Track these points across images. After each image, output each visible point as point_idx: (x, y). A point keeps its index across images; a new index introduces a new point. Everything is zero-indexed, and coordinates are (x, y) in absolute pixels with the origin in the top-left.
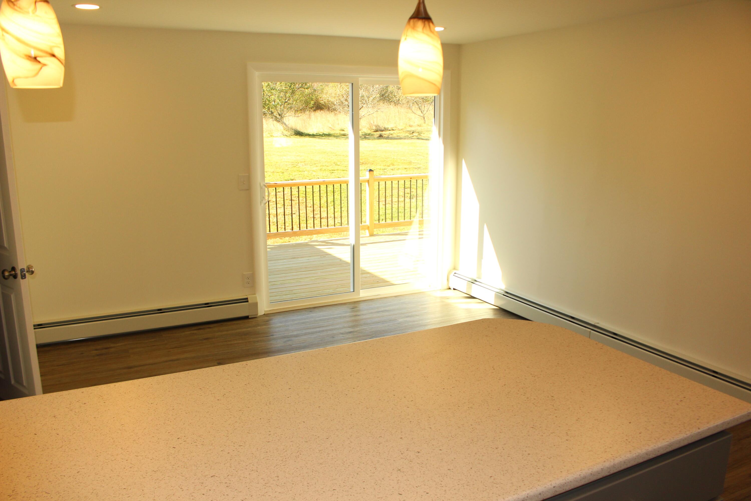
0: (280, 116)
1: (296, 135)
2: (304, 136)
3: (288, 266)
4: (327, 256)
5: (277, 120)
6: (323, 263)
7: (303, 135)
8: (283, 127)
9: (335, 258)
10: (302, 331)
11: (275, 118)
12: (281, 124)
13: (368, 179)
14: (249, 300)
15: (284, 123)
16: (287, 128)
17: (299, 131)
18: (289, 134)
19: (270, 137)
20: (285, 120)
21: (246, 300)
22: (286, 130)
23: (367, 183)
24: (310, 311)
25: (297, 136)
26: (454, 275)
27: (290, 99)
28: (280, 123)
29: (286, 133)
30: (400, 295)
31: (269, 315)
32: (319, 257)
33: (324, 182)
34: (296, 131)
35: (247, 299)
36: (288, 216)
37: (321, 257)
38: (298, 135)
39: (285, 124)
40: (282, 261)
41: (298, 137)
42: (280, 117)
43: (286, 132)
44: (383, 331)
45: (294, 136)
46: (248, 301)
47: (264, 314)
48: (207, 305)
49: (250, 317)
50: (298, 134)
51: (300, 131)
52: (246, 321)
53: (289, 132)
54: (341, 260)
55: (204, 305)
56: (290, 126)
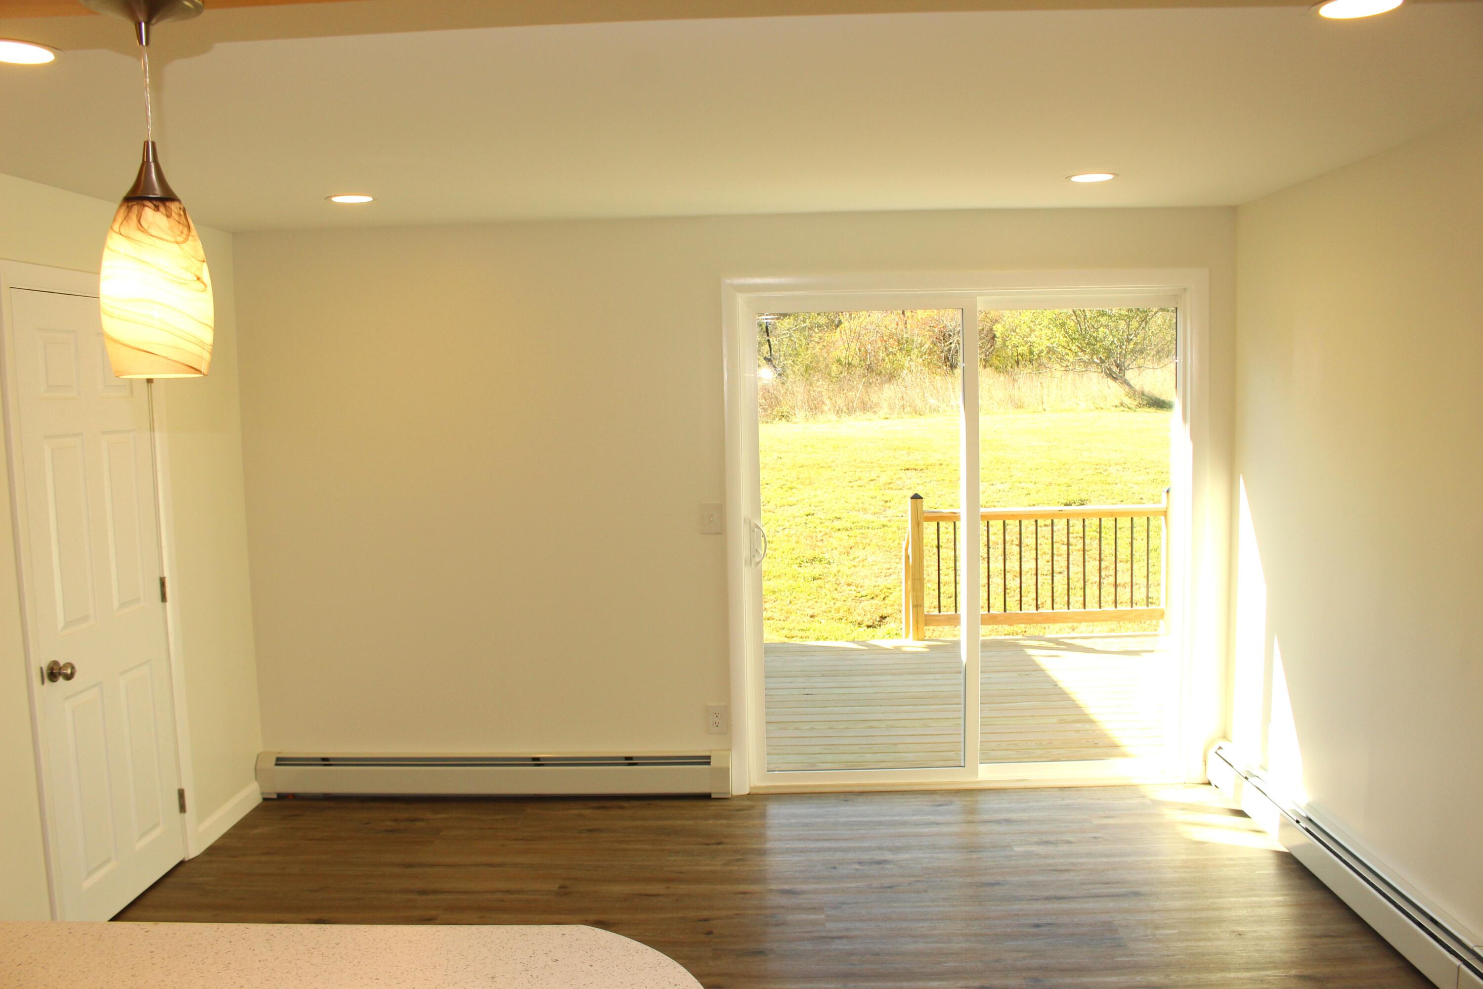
0: (1119, 368)
1: (1149, 407)
2: (1167, 408)
3: (936, 689)
4: (1034, 673)
5: (1113, 376)
6: (1012, 689)
7: (1165, 406)
8: (1124, 390)
9: (1048, 680)
10: (786, 844)
11: (1108, 372)
12: (1120, 384)
13: (1165, 510)
14: (712, 761)
15: (1126, 383)
16: (1133, 392)
17: (1158, 396)
18: (1136, 403)
19: (1092, 410)
20: (1130, 375)
21: (705, 760)
22: (1130, 396)
23: (1163, 518)
24: (846, 801)
25: (1150, 409)
26: (1216, 752)
27: (1138, 333)
28: (1117, 381)
29: (1128, 401)
30: (1075, 787)
31: (758, 798)
32: (1015, 674)
33: (1061, 512)
34: (1151, 399)
35: (709, 757)
36: (1044, 577)
37: (1019, 675)
38: (1154, 407)
39: (1129, 384)
40: (931, 677)
41: (1152, 410)
42: (1118, 371)
43: (1129, 399)
44: (955, 870)
45: (1144, 409)
46: (709, 763)
47: (749, 794)
48: (630, 761)
49: (713, 796)
50: (1154, 405)
51: (1159, 399)
52: (701, 803)
53: (1135, 399)
54: (1056, 685)
55: (622, 760)
56: (1137, 388)
